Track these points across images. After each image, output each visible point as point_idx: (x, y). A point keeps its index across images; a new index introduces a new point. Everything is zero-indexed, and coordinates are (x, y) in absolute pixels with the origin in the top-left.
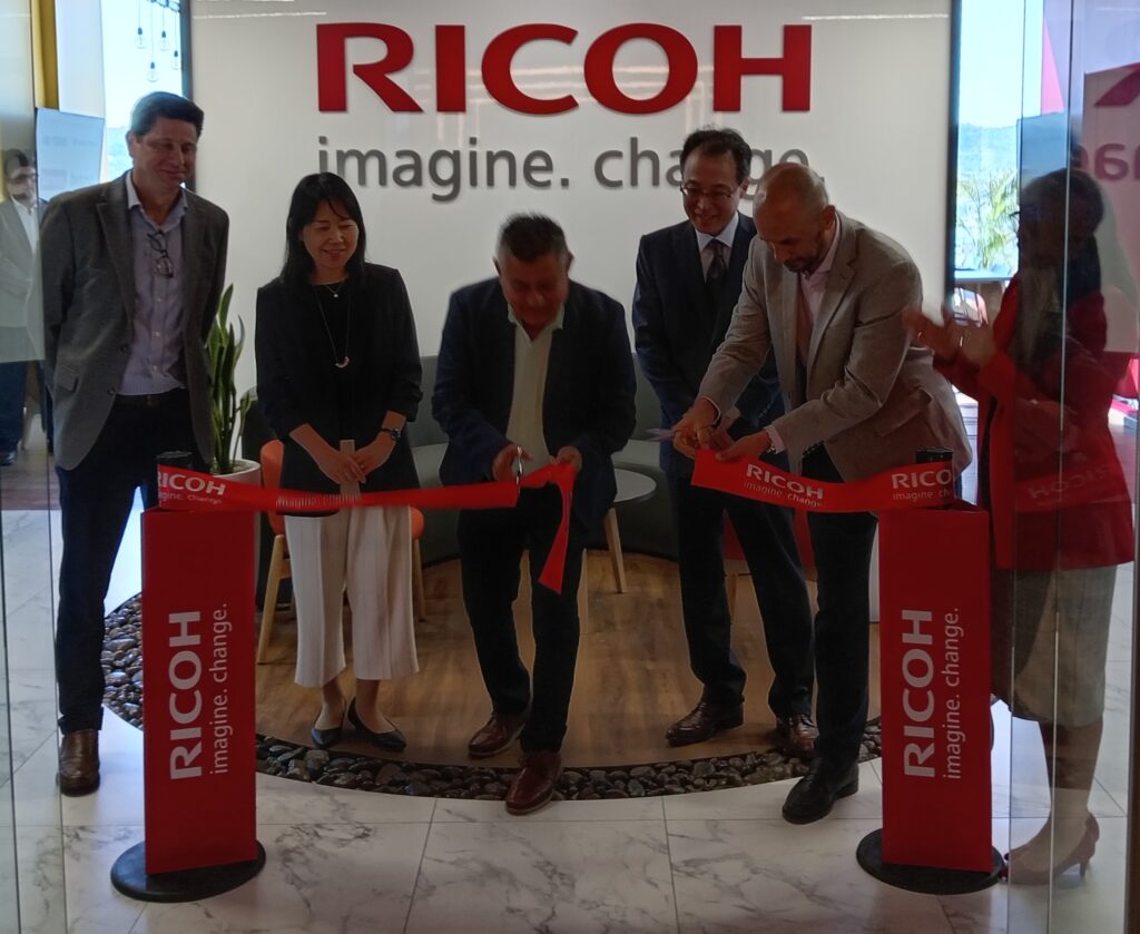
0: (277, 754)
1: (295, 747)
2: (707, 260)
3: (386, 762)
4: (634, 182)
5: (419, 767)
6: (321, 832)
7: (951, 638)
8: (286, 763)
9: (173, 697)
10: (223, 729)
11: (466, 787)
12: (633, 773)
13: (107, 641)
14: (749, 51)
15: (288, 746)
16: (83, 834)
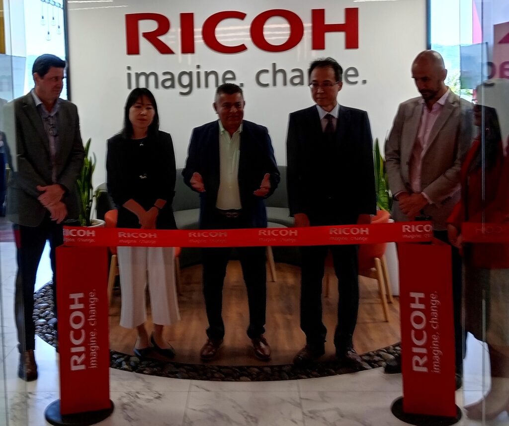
1: (124, 355)
2: (324, 124)
3: (167, 363)
5: (182, 365)
6: (139, 395)
7: (434, 305)
8: (121, 363)
9: (72, 332)
10: (95, 348)
11: (205, 374)
12: (283, 369)
13: (36, 305)
14: (329, 21)
15: (122, 355)
16: (30, 396)
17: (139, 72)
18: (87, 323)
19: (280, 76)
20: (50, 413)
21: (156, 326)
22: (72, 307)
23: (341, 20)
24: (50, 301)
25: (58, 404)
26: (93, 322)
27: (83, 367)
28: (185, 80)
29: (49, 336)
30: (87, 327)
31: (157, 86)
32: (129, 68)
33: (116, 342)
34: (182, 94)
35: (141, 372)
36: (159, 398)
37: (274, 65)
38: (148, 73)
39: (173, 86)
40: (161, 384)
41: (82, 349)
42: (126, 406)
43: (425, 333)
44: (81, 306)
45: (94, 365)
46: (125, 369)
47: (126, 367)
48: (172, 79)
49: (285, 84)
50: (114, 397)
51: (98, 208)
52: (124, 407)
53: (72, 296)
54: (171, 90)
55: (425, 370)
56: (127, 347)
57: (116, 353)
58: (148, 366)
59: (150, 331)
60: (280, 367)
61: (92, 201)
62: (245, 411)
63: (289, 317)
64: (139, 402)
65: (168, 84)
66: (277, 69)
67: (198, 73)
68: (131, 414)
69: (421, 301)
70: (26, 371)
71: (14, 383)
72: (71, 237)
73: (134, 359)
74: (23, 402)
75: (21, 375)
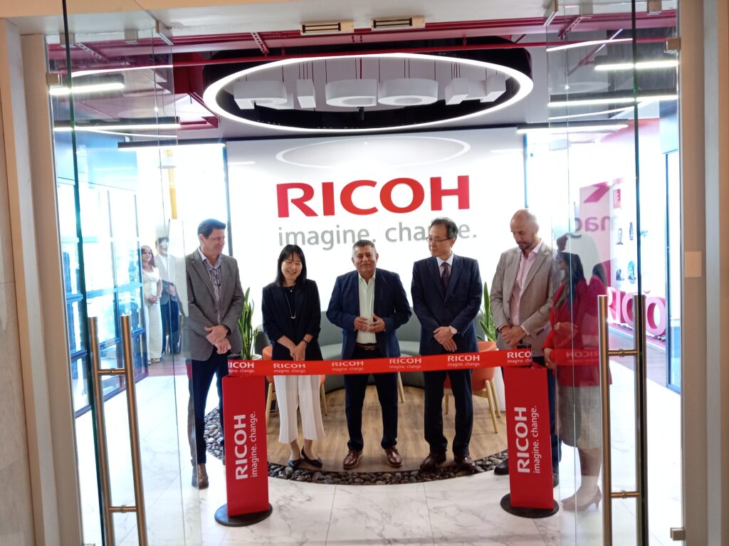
0: (274, 469)
1: (280, 466)
2: (441, 270)
3: (316, 471)
4: (401, 239)
5: (328, 473)
6: (293, 499)
7: (534, 418)
8: (277, 472)
9: (236, 448)
10: (255, 460)
11: (347, 480)
12: (412, 473)
13: (206, 427)
14: (444, 186)
15: (278, 466)
16: (202, 502)
17: (289, 232)
18: (248, 439)
19: (405, 233)
20: (219, 515)
21: (306, 440)
22: (236, 427)
23: (455, 186)
24: (218, 424)
25: (226, 507)
26: (253, 439)
27: (246, 476)
28: (327, 237)
29: (218, 452)
30: (249, 443)
31: (304, 243)
32: (280, 228)
33: (273, 455)
34: (324, 248)
35: (294, 479)
36: (309, 500)
37: (400, 224)
38: (296, 232)
39: (317, 242)
40: (311, 489)
41: (245, 461)
42: (283, 508)
43: (527, 440)
44: (244, 426)
45: (255, 474)
46: (281, 478)
47: (282, 475)
48: (317, 237)
49: (410, 239)
50: (272, 500)
51: (256, 345)
52: (280, 508)
53: (236, 418)
54: (316, 246)
55: (528, 471)
56: (282, 459)
57: (274, 464)
58: (300, 474)
59: (301, 446)
60: (410, 472)
61: (251, 339)
62: (381, 509)
63: (416, 431)
64: (293, 504)
65: (313, 241)
66: (403, 227)
67: (338, 232)
68: (287, 514)
69: (524, 414)
70: (198, 481)
71: (189, 491)
72: (233, 368)
73: (289, 469)
74: (197, 507)
75: (194, 484)
